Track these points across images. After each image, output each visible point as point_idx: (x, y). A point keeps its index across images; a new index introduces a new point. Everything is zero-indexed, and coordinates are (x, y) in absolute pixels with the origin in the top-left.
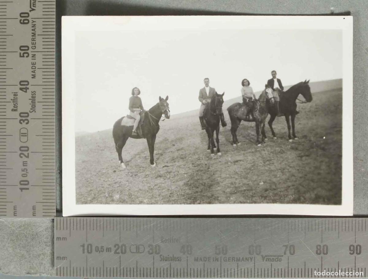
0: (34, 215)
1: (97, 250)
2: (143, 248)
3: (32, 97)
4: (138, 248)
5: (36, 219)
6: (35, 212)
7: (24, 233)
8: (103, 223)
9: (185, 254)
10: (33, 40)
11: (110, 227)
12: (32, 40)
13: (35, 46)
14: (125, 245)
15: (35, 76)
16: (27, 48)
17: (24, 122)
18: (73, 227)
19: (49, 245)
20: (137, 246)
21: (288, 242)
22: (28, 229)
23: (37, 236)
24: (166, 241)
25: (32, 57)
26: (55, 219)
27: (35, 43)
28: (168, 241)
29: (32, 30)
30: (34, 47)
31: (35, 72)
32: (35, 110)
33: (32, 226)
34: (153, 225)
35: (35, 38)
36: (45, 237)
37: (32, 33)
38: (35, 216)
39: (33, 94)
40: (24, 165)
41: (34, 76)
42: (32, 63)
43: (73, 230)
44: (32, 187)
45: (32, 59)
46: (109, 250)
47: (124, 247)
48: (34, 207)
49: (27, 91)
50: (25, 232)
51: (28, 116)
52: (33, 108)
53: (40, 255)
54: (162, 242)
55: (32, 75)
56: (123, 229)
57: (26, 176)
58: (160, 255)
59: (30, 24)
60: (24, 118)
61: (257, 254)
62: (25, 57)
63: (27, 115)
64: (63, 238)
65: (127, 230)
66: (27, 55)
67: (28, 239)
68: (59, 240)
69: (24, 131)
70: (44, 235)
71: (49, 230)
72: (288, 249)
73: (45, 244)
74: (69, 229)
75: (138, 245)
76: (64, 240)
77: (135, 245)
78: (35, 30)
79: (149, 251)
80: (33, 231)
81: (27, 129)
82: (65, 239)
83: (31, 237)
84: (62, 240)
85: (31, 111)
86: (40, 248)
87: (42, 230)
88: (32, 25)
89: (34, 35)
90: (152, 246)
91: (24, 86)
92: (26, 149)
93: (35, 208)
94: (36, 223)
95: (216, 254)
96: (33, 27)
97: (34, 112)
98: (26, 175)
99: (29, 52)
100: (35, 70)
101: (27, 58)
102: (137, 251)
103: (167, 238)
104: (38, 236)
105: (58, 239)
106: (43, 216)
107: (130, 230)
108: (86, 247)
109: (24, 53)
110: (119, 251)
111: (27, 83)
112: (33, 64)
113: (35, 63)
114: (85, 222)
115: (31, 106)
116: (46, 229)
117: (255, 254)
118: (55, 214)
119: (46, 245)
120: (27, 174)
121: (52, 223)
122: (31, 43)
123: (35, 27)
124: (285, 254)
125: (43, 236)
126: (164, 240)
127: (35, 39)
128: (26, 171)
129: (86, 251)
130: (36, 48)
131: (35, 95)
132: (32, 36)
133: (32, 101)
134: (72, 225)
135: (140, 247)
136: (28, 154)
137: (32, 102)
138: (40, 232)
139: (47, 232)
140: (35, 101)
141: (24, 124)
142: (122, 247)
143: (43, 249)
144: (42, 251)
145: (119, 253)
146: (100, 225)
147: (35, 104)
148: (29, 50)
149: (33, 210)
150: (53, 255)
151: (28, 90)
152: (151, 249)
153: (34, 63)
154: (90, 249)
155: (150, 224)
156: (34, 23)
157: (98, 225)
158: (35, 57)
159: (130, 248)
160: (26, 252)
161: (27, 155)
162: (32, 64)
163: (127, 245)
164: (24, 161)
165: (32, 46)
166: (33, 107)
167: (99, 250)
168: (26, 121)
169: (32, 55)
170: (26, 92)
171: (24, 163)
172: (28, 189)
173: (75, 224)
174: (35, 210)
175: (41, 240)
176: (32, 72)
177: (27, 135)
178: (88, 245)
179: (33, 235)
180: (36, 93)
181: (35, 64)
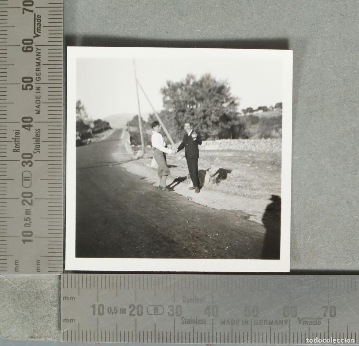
0: (38, 270)
1: (110, 312)
2: (163, 310)
3: (36, 136)
4: (156, 309)
5: (40, 275)
6: (40, 267)
7: (27, 291)
8: (117, 280)
9: (210, 316)
10: (38, 70)
11: (124, 285)
12: (36, 71)
13: (40, 78)
14: (141, 306)
15: (40, 112)
16: (30, 80)
17: (27, 164)
18: (83, 285)
19: (56, 305)
20: (155, 307)
21: (328, 303)
22: (32, 287)
23: (41, 295)
24: (188, 302)
25: (36, 90)
26: (62, 275)
27: (39, 74)
28: (190, 301)
29: (37, 59)
30: (38, 78)
31: (40, 107)
32: (39, 150)
33: (36, 284)
34: (174, 282)
35: (40, 68)
36: (51, 296)
37: (37, 63)
38: (40, 271)
39: (37, 132)
40: (27, 213)
41: (38, 112)
42: (36, 96)
43: (83, 288)
44: (36, 238)
45: (36, 92)
46: (123, 311)
47: (140, 308)
48: (38, 262)
49: (31, 130)
50: (29, 290)
51: (31, 158)
52: (37, 148)
53: (45, 316)
54: (184, 302)
55: (36, 110)
56: (140, 287)
57: (29, 227)
58: (181, 316)
59: (34, 52)
60: (26, 160)
61: (293, 316)
62: (28, 89)
63: (30, 156)
64: (70, 297)
65: (144, 288)
66: (30, 87)
67: (31, 298)
68: (66, 300)
69: (27, 174)
70: (50, 294)
71: (55, 288)
72: (329, 310)
73: (51, 303)
74: (77, 287)
75: (157, 306)
76: (72, 300)
77: (153, 306)
78: (40, 59)
79: (169, 313)
80: (37, 289)
81: (30, 172)
82: (73, 298)
83: (34, 296)
84: (70, 300)
85: (35, 151)
86: (45, 308)
87: (48, 288)
88: (36, 53)
89: (38, 64)
90: (173, 306)
91: (27, 123)
92: (30, 195)
93: (40, 263)
94: (40, 280)
95: (245, 316)
96: (37, 55)
97: (39, 152)
98: (29, 225)
99: (32, 83)
100: (40, 105)
101: (31, 91)
102: (155, 313)
103: (190, 298)
104: (43, 295)
105: (65, 298)
106: (49, 272)
107: (147, 289)
108: (97, 307)
109: (27, 86)
110: (135, 312)
111: (30, 120)
112: (38, 98)
113: (40, 96)
114: (96, 279)
115: (35, 146)
116: (52, 287)
117: (290, 316)
118: (62, 270)
119: (52, 306)
120: (31, 223)
121: (59, 280)
122: (35, 74)
123: (40, 55)
124: (325, 315)
125: (48, 294)
126: (186, 300)
127: (39, 70)
128: (30, 220)
129: (97, 312)
130: (41, 80)
131: (40, 133)
132: (37, 66)
133: (36, 140)
134: (81, 282)
135: (159, 308)
136: (32, 200)
137: (36, 142)
138: (45, 290)
139: (54, 290)
140: (40, 140)
141: (27, 167)
142: (139, 308)
143: (49, 309)
144: (48, 312)
145: (135, 315)
146: (113, 282)
147: (40, 144)
148: (33, 82)
149: (38, 265)
150: (60, 317)
151: (31, 128)
152: (171, 310)
153: (38, 96)
154: (101, 310)
155: (171, 282)
156: (39, 51)
157: (111, 282)
158: (40, 90)
159: (147, 308)
160: (29, 313)
161: (30, 202)
162: (36, 98)
163: (143, 306)
164: (27, 208)
165: (37, 78)
166: (37, 146)
167: (112, 311)
168: (30, 164)
169: (36, 87)
170: (29, 130)
171: (27, 211)
172: (31, 241)
173: (85, 282)
174: (40, 265)
175: (46, 299)
176: (36, 107)
177: (30, 179)
178: (99, 306)
179: (37, 293)
180: (40, 131)
181: (40, 98)
